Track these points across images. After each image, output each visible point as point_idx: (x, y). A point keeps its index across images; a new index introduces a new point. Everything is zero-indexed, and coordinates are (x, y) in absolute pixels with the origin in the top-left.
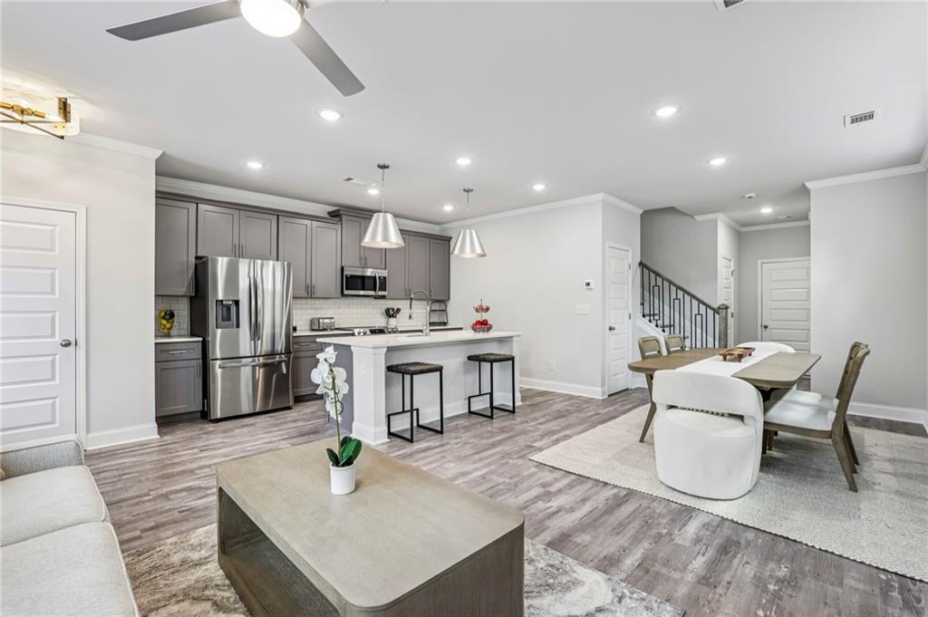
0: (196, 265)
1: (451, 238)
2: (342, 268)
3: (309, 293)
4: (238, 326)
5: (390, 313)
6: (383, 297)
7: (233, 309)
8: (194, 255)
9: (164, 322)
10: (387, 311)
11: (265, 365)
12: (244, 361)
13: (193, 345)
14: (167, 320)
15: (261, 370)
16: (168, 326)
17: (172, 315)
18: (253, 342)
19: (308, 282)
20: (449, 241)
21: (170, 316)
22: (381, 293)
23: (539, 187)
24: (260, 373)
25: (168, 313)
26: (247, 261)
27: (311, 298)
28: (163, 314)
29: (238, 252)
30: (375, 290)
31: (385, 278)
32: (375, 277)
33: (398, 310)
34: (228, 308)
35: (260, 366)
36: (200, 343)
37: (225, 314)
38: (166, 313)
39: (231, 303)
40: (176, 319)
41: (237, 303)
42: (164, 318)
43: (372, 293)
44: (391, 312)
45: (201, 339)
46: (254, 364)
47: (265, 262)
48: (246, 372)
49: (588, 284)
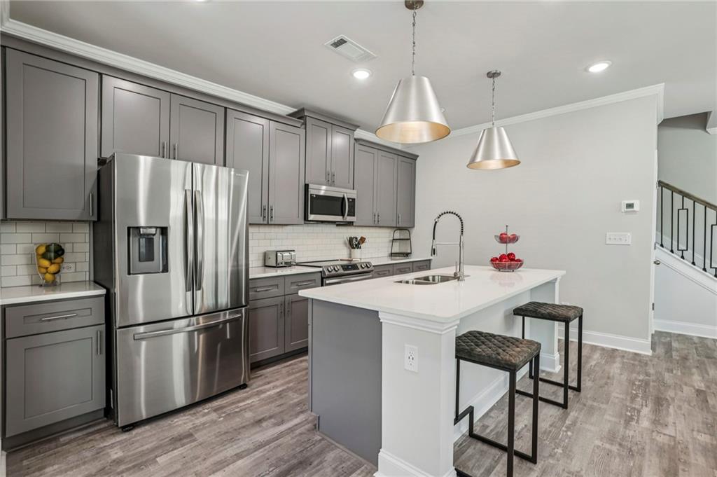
0: (99, 172)
1: (418, 156)
2: (306, 187)
3: (266, 218)
4: (166, 269)
5: (354, 244)
6: (350, 224)
7: (158, 240)
8: (95, 156)
9: (45, 263)
10: (351, 240)
11: (206, 329)
12: (177, 324)
13: (89, 303)
14: (50, 260)
15: (201, 336)
16: (53, 268)
17: (59, 251)
18: (189, 293)
19: (265, 203)
20: (416, 160)
21: (56, 252)
22: (349, 219)
23: (598, 68)
24: (200, 341)
25: (52, 248)
26: (182, 163)
27: (268, 224)
28: (42, 250)
29: (167, 152)
30: (343, 215)
31: (354, 200)
32: (343, 198)
33: (363, 240)
34: (150, 241)
35: (199, 331)
36: (103, 298)
37: (143, 250)
38: (48, 247)
39: (153, 231)
40: (67, 257)
41: (164, 231)
42: (44, 256)
43: (339, 218)
44: (355, 242)
45: (103, 291)
46: (191, 328)
47: (207, 166)
48: (178, 343)
49: (630, 206)
